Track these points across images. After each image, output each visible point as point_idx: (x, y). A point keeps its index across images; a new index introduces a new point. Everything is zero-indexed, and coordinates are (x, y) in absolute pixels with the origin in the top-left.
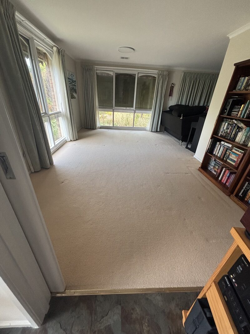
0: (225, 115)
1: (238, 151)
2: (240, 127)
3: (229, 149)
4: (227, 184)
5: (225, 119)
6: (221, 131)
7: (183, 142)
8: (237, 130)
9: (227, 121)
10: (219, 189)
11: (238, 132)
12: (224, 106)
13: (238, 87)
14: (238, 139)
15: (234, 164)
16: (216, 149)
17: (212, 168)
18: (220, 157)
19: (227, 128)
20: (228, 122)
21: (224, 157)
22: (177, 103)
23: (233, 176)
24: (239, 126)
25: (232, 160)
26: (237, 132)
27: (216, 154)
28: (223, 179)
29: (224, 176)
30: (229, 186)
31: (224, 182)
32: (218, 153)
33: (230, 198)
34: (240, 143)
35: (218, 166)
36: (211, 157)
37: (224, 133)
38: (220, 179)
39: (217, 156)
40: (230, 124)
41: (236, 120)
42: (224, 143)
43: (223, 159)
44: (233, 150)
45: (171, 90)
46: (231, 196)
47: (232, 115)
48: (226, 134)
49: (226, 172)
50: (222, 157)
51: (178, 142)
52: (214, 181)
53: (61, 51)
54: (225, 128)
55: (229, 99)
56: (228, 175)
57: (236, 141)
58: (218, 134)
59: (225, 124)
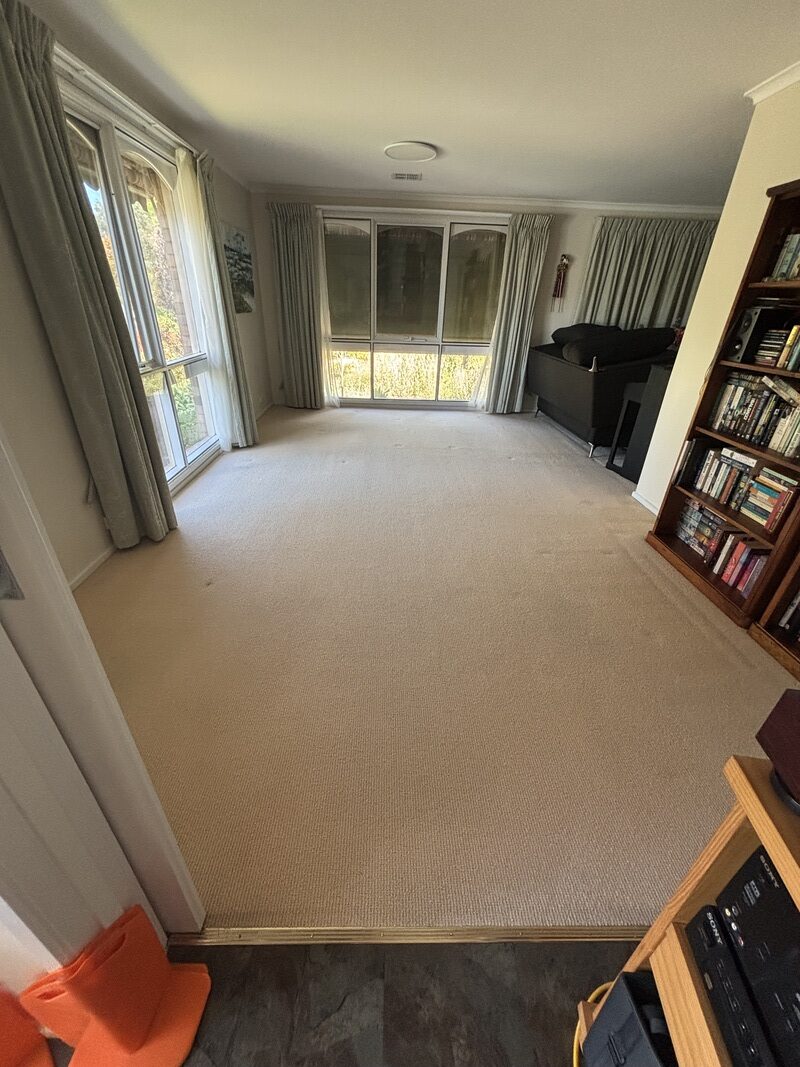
0: (736, 363)
1: (779, 480)
2: (784, 401)
3: (747, 474)
4: (740, 588)
5: (735, 375)
6: (722, 413)
7: (598, 448)
8: (773, 411)
9: (740, 379)
10: (712, 606)
11: (779, 416)
12: (731, 330)
13: (781, 268)
14: (777, 442)
15: (763, 522)
16: (703, 474)
17: (692, 533)
18: (718, 500)
19: (743, 405)
20: (744, 383)
21: (730, 499)
22: (579, 320)
23: (760, 563)
24: (781, 398)
25: (756, 509)
26: (774, 418)
27: (705, 490)
28: (728, 571)
29: (732, 562)
30: (745, 596)
31: (731, 583)
32: (712, 485)
33: (747, 636)
34: (786, 455)
35: (712, 530)
36: (690, 498)
37: (733, 419)
38: (716, 570)
39: (708, 495)
40: (752, 391)
41: (771, 377)
42: (732, 455)
43: (728, 505)
44: (762, 478)
45: (559, 277)
46: (753, 627)
47: (760, 360)
48: (740, 424)
49: (738, 547)
50: (723, 501)
51: (583, 448)
52: (696, 577)
53: (201, 161)
54: (735, 404)
55: (749, 307)
56: (744, 558)
57: (771, 446)
58: (713, 422)
59: (735, 390)
